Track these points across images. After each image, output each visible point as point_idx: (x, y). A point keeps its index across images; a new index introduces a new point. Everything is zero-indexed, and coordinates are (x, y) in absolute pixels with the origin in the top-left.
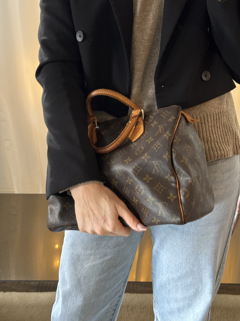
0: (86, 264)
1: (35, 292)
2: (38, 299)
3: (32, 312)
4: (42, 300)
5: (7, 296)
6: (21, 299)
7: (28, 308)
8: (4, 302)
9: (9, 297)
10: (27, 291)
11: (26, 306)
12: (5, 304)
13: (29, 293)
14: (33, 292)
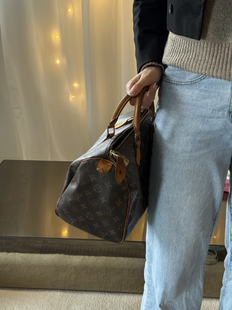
0: (184, 206)
1: (38, 253)
2: (41, 260)
3: (34, 271)
4: (44, 261)
5: (10, 256)
6: (24, 259)
7: (30, 268)
8: (7, 262)
9: (12, 257)
10: (31, 253)
11: (28, 266)
12: (8, 264)
13: (32, 254)
14: (37, 253)
